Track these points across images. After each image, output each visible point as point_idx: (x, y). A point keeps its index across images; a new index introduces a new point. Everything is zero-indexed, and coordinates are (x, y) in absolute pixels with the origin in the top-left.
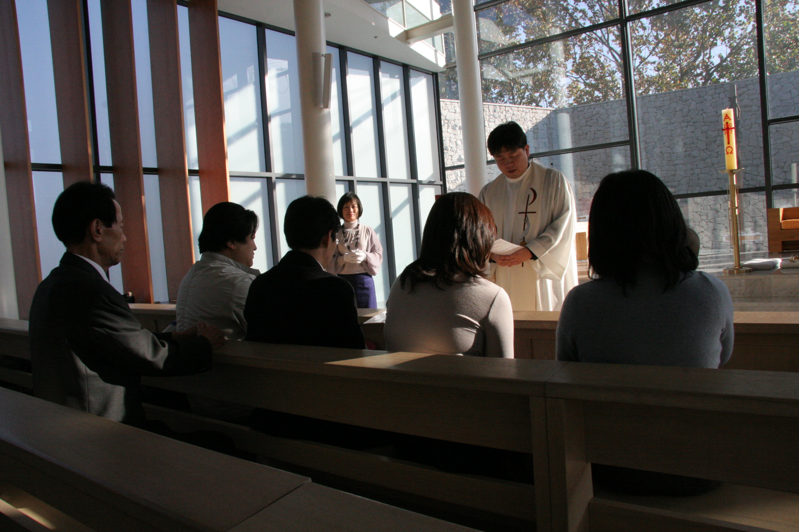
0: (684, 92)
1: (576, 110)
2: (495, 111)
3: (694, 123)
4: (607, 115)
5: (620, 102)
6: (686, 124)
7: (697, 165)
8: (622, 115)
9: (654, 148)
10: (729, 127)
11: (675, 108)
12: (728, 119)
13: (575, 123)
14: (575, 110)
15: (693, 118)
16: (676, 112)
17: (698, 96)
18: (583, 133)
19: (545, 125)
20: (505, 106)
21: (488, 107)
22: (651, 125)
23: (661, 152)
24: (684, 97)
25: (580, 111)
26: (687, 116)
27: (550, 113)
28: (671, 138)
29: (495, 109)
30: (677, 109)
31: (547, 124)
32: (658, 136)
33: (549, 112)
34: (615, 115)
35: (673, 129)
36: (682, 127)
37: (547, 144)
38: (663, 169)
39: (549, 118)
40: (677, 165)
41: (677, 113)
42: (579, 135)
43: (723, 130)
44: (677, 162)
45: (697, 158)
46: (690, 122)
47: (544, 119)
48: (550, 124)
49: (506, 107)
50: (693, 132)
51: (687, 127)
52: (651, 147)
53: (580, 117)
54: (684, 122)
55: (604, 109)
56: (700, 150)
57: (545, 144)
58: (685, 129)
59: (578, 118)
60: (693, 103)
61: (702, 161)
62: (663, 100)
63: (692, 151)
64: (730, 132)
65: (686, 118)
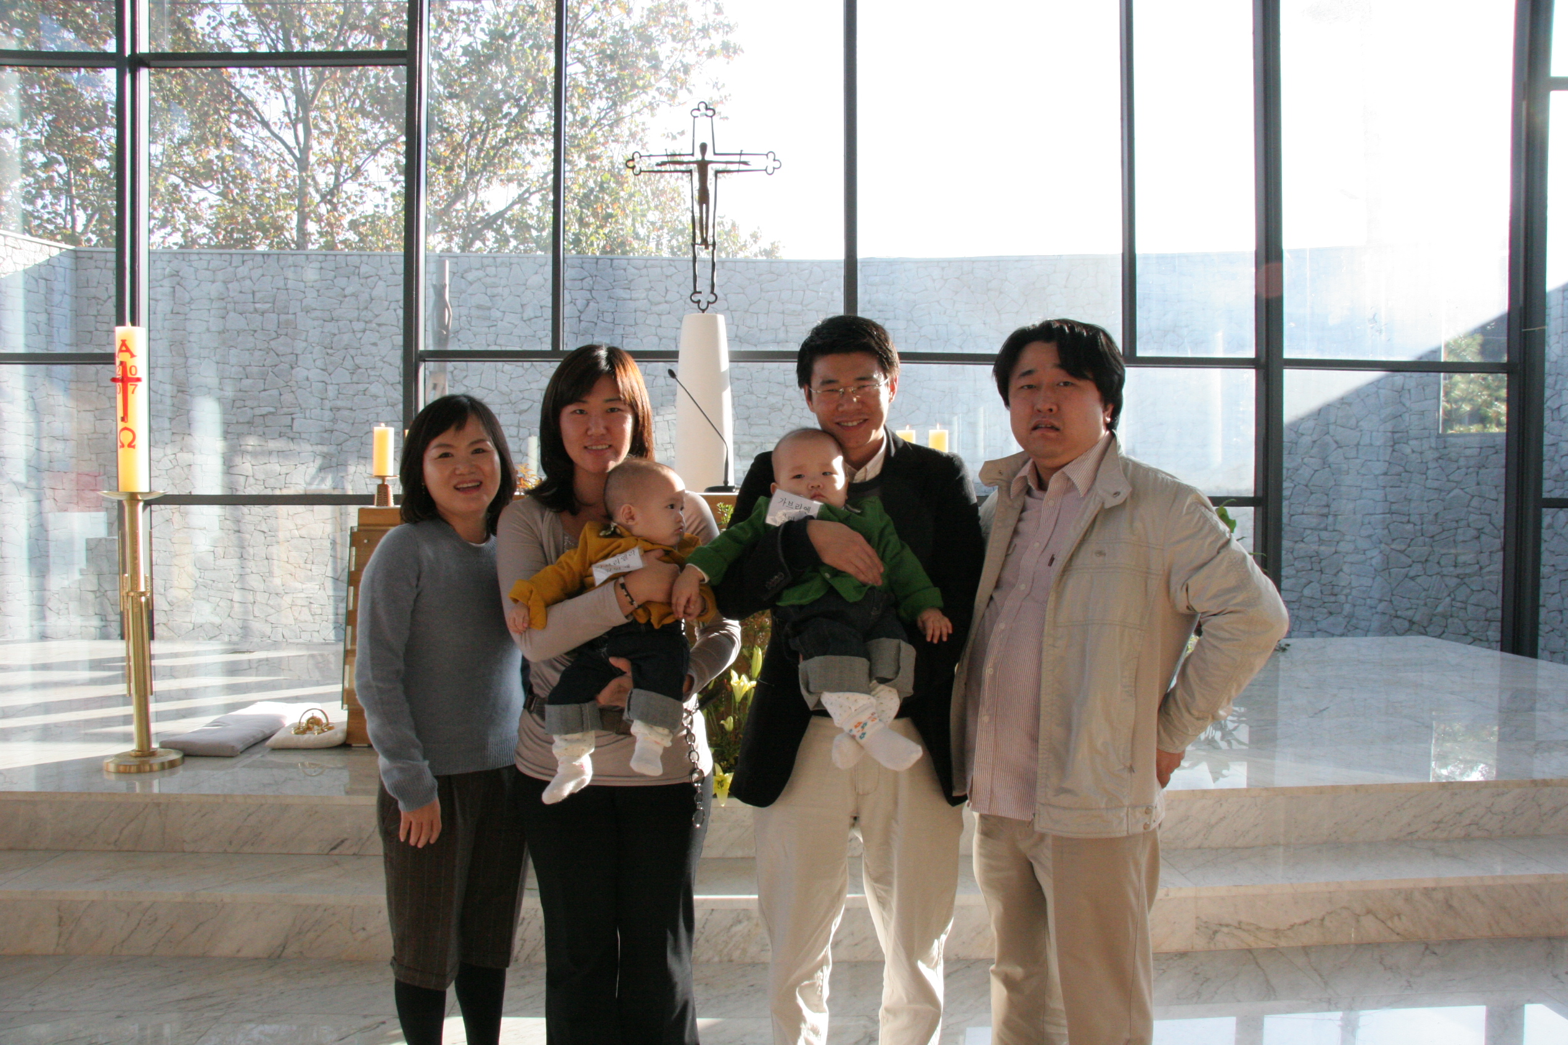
0: (365, 258)
3: (379, 325)
4: (197, 282)
5: (228, 257)
6: (361, 325)
7: (378, 414)
8: (230, 286)
9: (292, 368)
10: (129, 375)
11: (343, 289)
12: (127, 355)
15: (377, 316)
16: (345, 296)
17: (391, 271)
19: (42, 283)
22: (291, 317)
23: (307, 379)
24: (364, 269)
26: (366, 308)
27: (60, 254)
28: (330, 351)
30: (347, 292)
31: (46, 280)
32: (304, 344)
33: (55, 252)
34: (215, 285)
35: (336, 332)
36: (354, 332)
37: (43, 326)
38: (308, 415)
39: (54, 267)
40: (339, 409)
41: (347, 299)
43: (114, 380)
44: (339, 403)
45: (379, 400)
46: (370, 322)
47: (39, 265)
48: (56, 280)
50: (375, 344)
51: (364, 331)
52: (287, 366)
54: (358, 320)
55: (191, 266)
56: (387, 383)
57: (37, 326)
58: (359, 335)
60: (381, 283)
61: (389, 408)
62: (321, 268)
63: (370, 383)
64: (130, 388)
65: (364, 313)
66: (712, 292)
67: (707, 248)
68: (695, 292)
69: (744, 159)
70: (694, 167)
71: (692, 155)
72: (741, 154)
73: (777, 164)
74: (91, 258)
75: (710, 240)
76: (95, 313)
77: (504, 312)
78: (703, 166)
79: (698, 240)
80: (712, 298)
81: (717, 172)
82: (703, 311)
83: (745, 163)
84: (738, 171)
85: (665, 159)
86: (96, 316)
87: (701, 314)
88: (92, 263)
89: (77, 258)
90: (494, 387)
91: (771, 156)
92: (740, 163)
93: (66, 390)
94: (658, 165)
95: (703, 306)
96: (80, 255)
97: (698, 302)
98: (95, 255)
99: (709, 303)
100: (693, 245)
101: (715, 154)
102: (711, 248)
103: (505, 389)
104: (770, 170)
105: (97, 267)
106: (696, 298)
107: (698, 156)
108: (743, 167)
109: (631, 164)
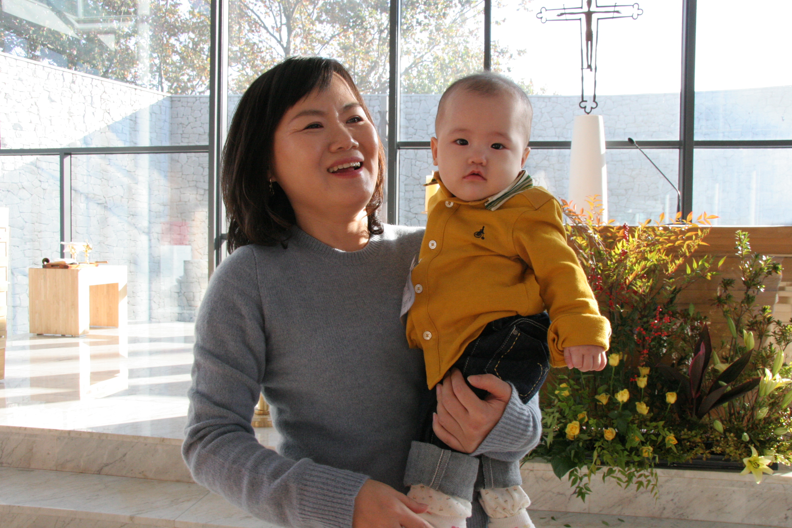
1: (198, 101)
2: (73, 82)
13: (196, 118)
14: (196, 100)
18: (205, 133)
19: (154, 115)
20: (92, 79)
21: (62, 75)
25: (204, 103)
27: (164, 99)
29: (75, 79)
31: (156, 113)
33: (161, 98)
37: (154, 140)
39: (160, 106)
42: (199, 134)
47: (153, 105)
48: (161, 113)
49: (94, 80)
53: (202, 111)
59: (200, 111)
66: (594, 101)
67: (591, 70)
68: (583, 101)
69: (617, 9)
70: (583, 17)
71: (581, 8)
72: (615, 6)
73: (640, 12)
74: (179, 101)
75: (593, 67)
76: (182, 132)
77: (416, 130)
78: (589, 15)
79: (585, 66)
80: (594, 105)
81: (598, 19)
82: (588, 113)
83: (618, 12)
84: (613, 18)
85: (563, 11)
86: (182, 134)
87: (586, 115)
88: (180, 104)
89: (172, 101)
90: (410, 175)
91: (636, 6)
92: (614, 12)
93: (165, 176)
94: (558, 16)
95: (588, 110)
96: (174, 99)
97: (585, 108)
98: (181, 99)
99: (592, 108)
100: (582, 69)
101: (597, 7)
102: (594, 70)
103: (416, 176)
104: (635, 17)
105: (182, 106)
106: (583, 105)
107: (585, 9)
108: (616, 15)
109: (540, 16)
